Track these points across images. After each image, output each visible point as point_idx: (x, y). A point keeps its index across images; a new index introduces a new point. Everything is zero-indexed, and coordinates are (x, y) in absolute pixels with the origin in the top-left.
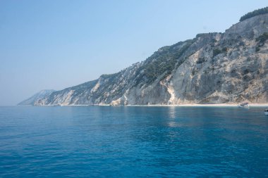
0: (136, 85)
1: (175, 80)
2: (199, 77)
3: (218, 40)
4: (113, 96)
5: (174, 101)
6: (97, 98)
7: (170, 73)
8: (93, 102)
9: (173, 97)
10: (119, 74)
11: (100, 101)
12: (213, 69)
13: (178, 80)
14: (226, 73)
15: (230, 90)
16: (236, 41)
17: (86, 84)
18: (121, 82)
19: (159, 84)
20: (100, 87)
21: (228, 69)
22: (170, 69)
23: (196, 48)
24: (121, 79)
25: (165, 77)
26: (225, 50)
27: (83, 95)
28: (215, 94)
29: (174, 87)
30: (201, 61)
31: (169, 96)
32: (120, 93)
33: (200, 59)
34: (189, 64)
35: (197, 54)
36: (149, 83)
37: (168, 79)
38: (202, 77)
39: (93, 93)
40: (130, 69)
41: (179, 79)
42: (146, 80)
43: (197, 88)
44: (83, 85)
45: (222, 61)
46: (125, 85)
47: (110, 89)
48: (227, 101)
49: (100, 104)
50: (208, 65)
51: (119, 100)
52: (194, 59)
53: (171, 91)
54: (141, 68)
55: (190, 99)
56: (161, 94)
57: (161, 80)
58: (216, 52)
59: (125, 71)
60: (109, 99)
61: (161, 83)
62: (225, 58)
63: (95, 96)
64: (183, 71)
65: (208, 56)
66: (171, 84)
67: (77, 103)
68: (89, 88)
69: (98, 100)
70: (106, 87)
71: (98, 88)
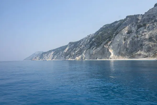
0: (90, 48)
1: (113, 44)
2: (129, 42)
3: (140, 19)
4: (77, 55)
5: (113, 57)
6: (67, 56)
7: (110, 40)
8: (65, 58)
9: (112, 55)
10: (80, 42)
11: (69, 58)
12: (137, 37)
13: (115, 44)
14: (146, 39)
15: (149, 50)
16: (152, 19)
17: (61, 48)
18: (81, 46)
19: (103, 47)
21: (147, 37)
22: (110, 38)
23: (126, 25)
24: (81, 44)
25: (107, 43)
26: (145, 25)
27: (59, 54)
28: (139, 53)
29: (113, 48)
31: (110, 54)
32: (80, 53)
33: (129, 31)
34: (122, 34)
35: (127, 28)
36: (97, 46)
37: (109, 44)
38: (130, 42)
40: (86, 38)
41: (116, 43)
42: (96, 45)
43: (127, 49)
44: (59, 48)
45: (143, 32)
46: (83, 48)
47: (75, 51)
48: (147, 57)
49: (69, 59)
50: (134, 35)
51: (80, 57)
52: (125, 31)
53: (111, 51)
54: (92, 38)
55: (123, 55)
56: (105, 53)
57: (105, 44)
58: (139, 27)
59: (83, 39)
60: (74, 57)
61: (105, 46)
62: (145, 30)
63: (66, 54)
64: (118, 39)
65: (134, 29)
66: (111, 47)
67: (56, 59)
68: (62, 50)
69: (68, 57)
70: (72, 50)
71: (68, 50)
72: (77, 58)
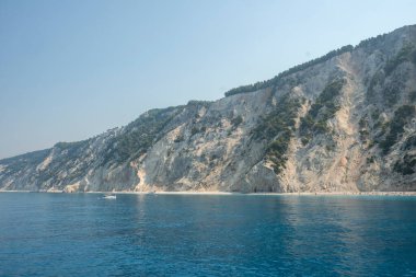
0: (103, 165)
1: (148, 161)
2: (173, 159)
3: (201, 115)
4: (72, 178)
5: (142, 188)
6: (46, 180)
7: (145, 151)
8: (39, 185)
9: (142, 183)
10: (86, 143)
11: (51, 186)
12: (187, 151)
13: (152, 161)
14: (196, 157)
16: (217, 120)
17: (29, 155)
18: (88, 156)
19: (128, 165)
20: (54, 162)
21: (199, 153)
22: (145, 147)
23: (179, 122)
24: (88, 151)
25: (138, 157)
26: (204, 129)
27: (21, 175)
28: (180, 181)
29: (146, 169)
30: (179, 140)
31: (138, 180)
32: (81, 174)
33: (178, 137)
34: (167, 141)
35: (177, 131)
36: (120, 162)
37: (141, 159)
38: (176, 159)
39: (40, 171)
40: (102, 137)
41: (153, 159)
42: (118, 157)
43: (168, 172)
44: (24, 156)
45: (198, 143)
46: (92, 161)
47: (70, 167)
49: (50, 191)
50: (184, 145)
51: (77, 184)
52: (173, 135)
53: (141, 175)
54: (114, 140)
55: (159, 185)
56: (129, 178)
57: (132, 160)
58: (195, 132)
59: (95, 139)
60: (66, 181)
61: (132, 164)
62: (202, 140)
63: (43, 176)
64: (159, 151)
65: (187, 134)
66: (144, 166)
67: (10, 188)
68: (32, 163)
69: (48, 183)
70: (62, 164)
71: (50, 164)
72: (70, 188)
